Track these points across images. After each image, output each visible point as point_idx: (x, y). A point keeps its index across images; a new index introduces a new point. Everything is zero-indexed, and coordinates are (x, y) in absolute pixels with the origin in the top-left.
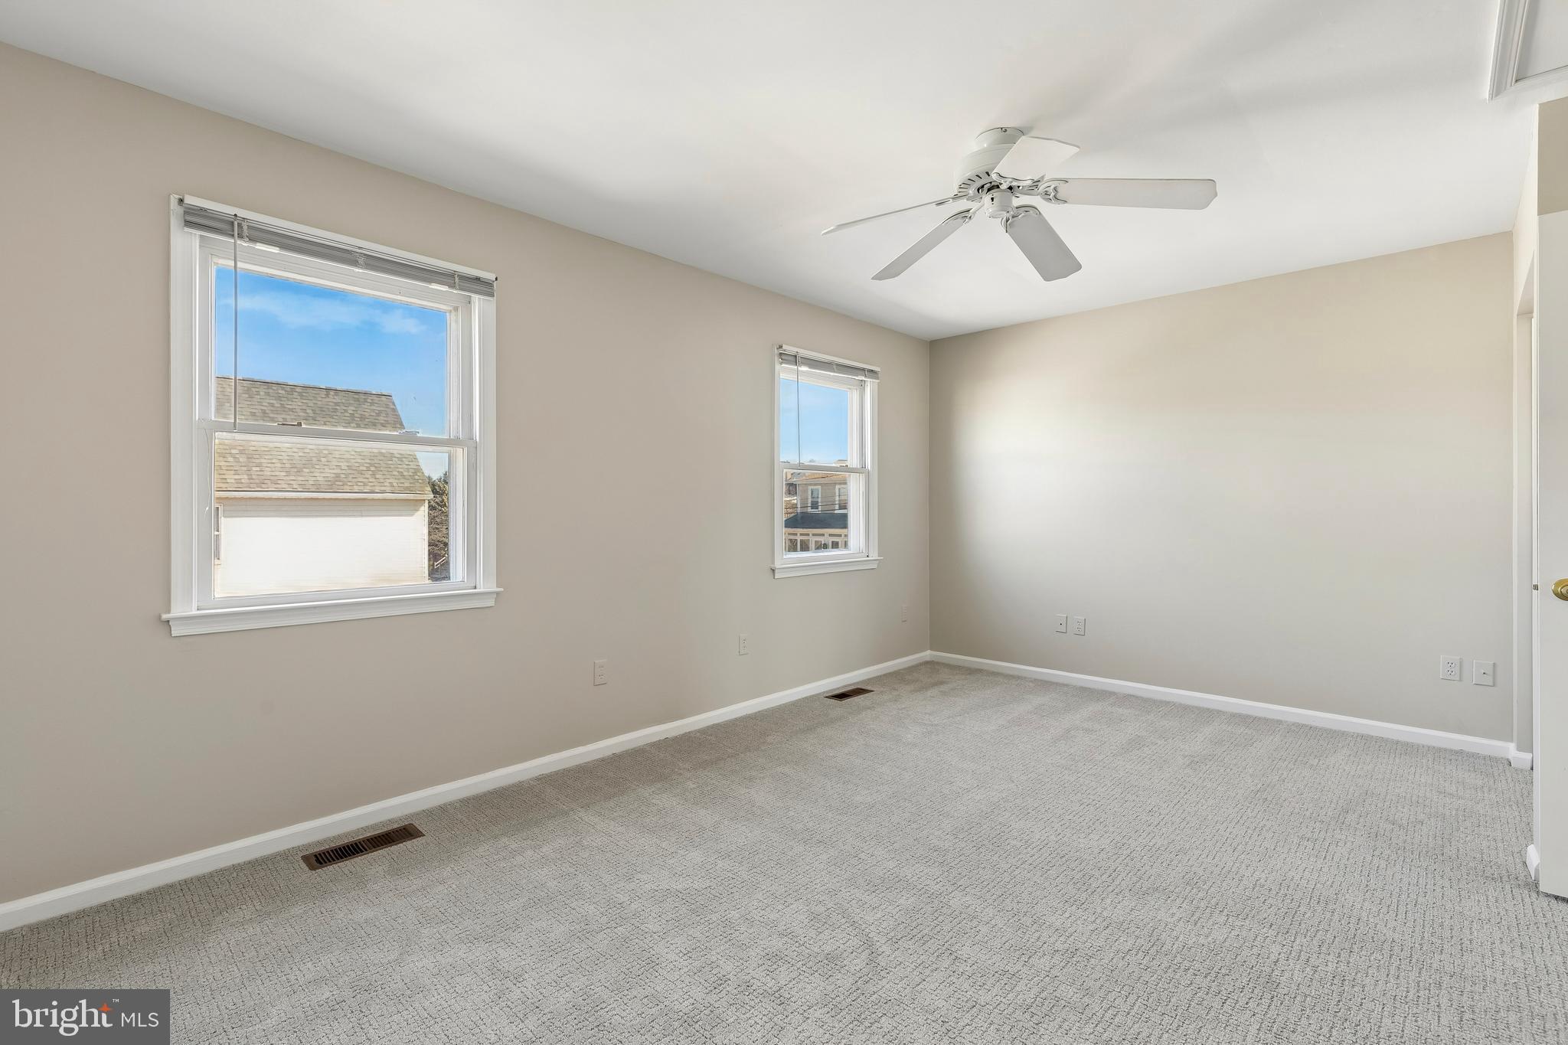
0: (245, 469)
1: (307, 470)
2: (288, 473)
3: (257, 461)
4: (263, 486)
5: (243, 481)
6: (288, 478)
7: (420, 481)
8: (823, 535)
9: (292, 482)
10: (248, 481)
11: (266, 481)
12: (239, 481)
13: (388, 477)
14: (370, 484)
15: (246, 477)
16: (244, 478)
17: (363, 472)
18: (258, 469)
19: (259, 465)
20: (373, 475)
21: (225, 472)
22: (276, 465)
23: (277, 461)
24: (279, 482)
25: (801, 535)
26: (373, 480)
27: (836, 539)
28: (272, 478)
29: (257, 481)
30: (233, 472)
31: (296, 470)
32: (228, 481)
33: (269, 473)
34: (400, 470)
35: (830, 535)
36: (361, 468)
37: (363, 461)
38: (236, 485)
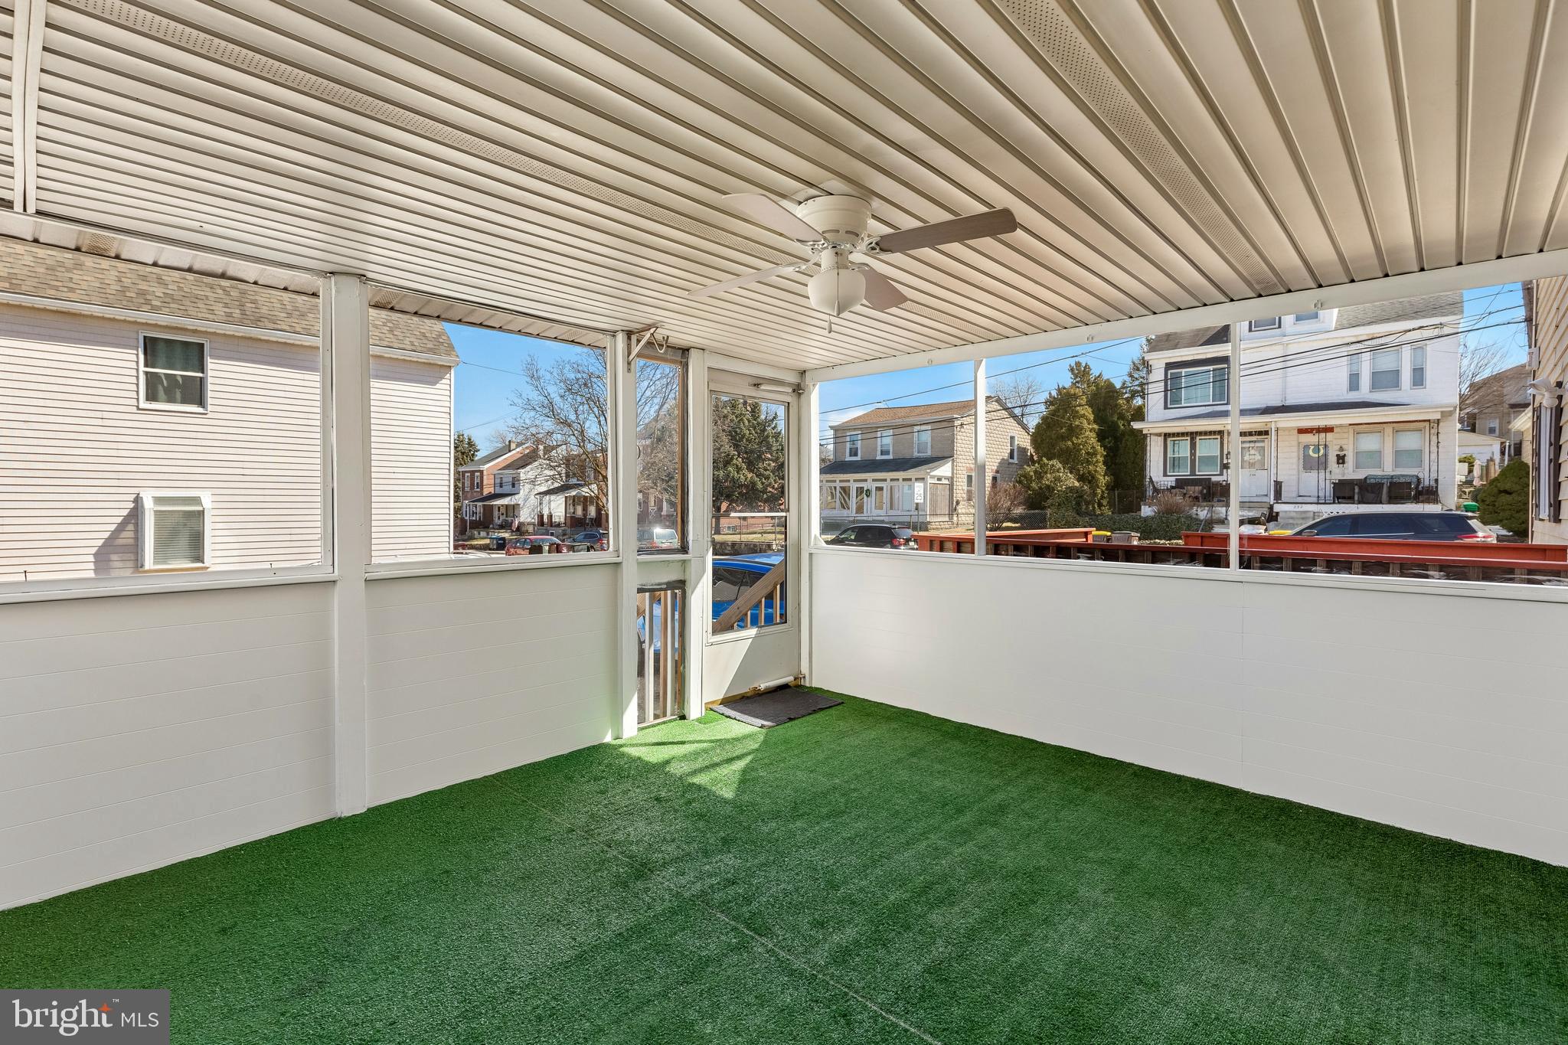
0: (238, 303)
1: (313, 316)
2: (289, 316)
3: (251, 297)
4: (259, 323)
5: (234, 315)
6: (290, 320)
7: (445, 345)
8: (866, 480)
9: (293, 324)
10: (239, 316)
11: (262, 319)
12: (229, 315)
13: (408, 335)
14: (387, 339)
15: (238, 311)
16: (237, 313)
17: (379, 327)
18: (253, 306)
19: (254, 302)
20: (391, 331)
21: (212, 303)
22: (275, 305)
23: (275, 301)
24: (279, 322)
25: (840, 481)
26: (391, 336)
27: (879, 484)
28: (270, 317)
29: (252, 318)
30: (221, 305)
31: (298, 313)
32: (216, 312)
33: (267, 312)
34: (422, 331)
35: (874, 480)
36: (378, 323)
37: (379, 316)
38: (225, 318)
